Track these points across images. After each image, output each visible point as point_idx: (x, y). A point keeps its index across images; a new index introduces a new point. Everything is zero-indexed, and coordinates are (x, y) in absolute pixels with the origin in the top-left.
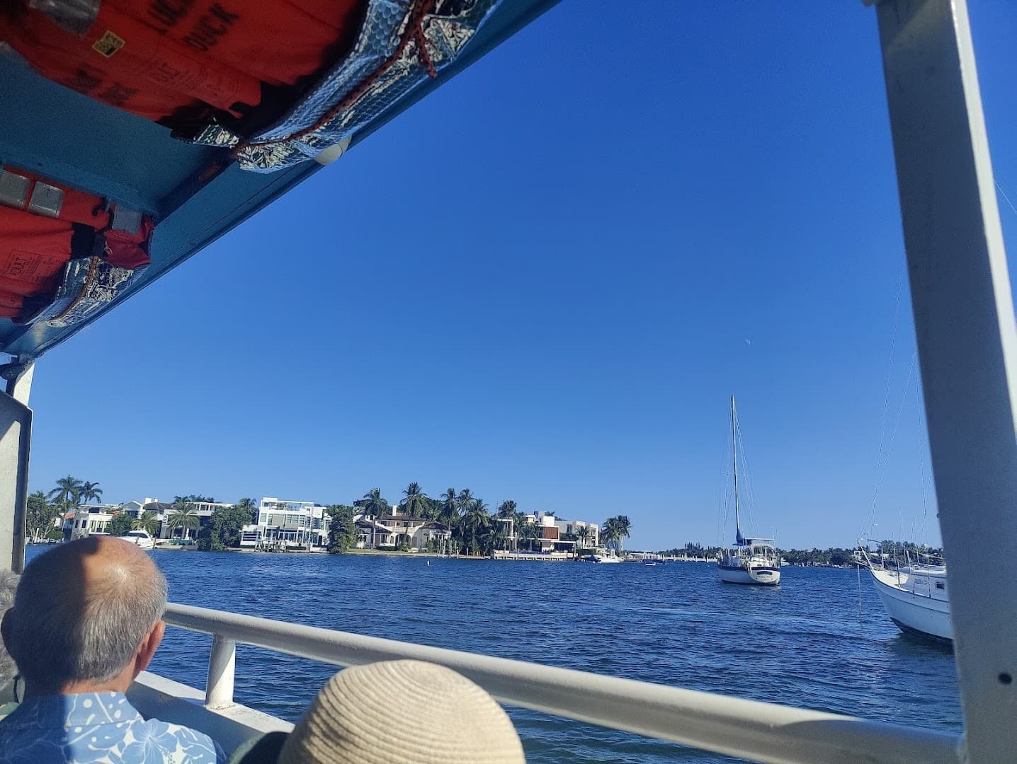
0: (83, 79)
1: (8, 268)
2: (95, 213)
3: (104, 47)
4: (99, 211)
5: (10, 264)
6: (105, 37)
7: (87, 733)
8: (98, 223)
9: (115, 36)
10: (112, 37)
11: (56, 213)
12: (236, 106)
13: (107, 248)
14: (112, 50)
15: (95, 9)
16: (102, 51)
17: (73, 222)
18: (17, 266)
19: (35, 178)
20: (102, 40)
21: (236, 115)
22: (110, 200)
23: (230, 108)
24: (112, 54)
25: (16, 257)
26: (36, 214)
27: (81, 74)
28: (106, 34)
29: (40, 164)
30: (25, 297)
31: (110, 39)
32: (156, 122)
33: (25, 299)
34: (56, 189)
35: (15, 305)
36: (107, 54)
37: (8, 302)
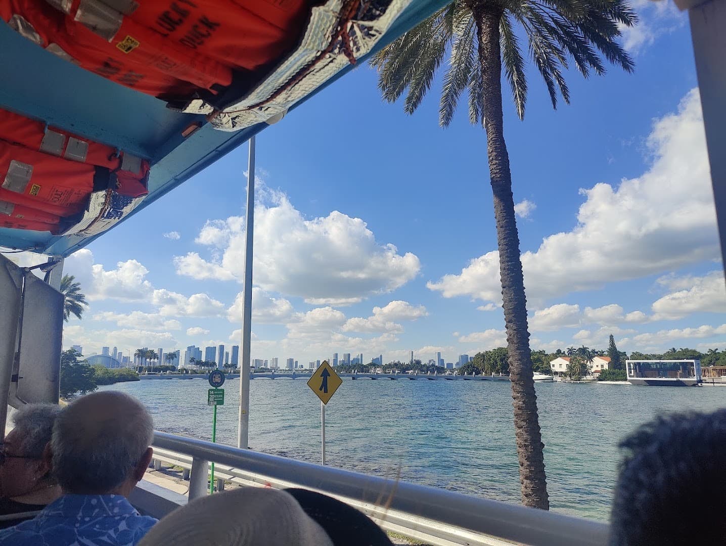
0: (108, 67)
1: (51, 197)
2: (110, 159)
3: (125, 46)
4: (113, 157)
5: (52, 195)
6: (125, 40)
7: (94, 521)
8: (112, 166)
9: (133, 39)
10: (131, 40)
11: (83, 158)
12: (215, 86)
13: (117, 183)
14: (130, 48)
15: (120, 21)
16: (123, 49)
17: (94, 165)
18: (56, 196)
19: (68, 135)
20: (124, 42)
21: (214, 92)
22: (120, 149)
23: (210, 88)
24: (130, 51)
25: (56, 190)
26: (69, 160)
27: (107, 65)
28: (127, 38)
29: (72, 125)
30: (61, 217)
31: (130, 41)
32: (156, 97)
33: (61, 218)
34: (83, 142)
35: (55, 222)
36: (126, 51)
37: (50, 221)
